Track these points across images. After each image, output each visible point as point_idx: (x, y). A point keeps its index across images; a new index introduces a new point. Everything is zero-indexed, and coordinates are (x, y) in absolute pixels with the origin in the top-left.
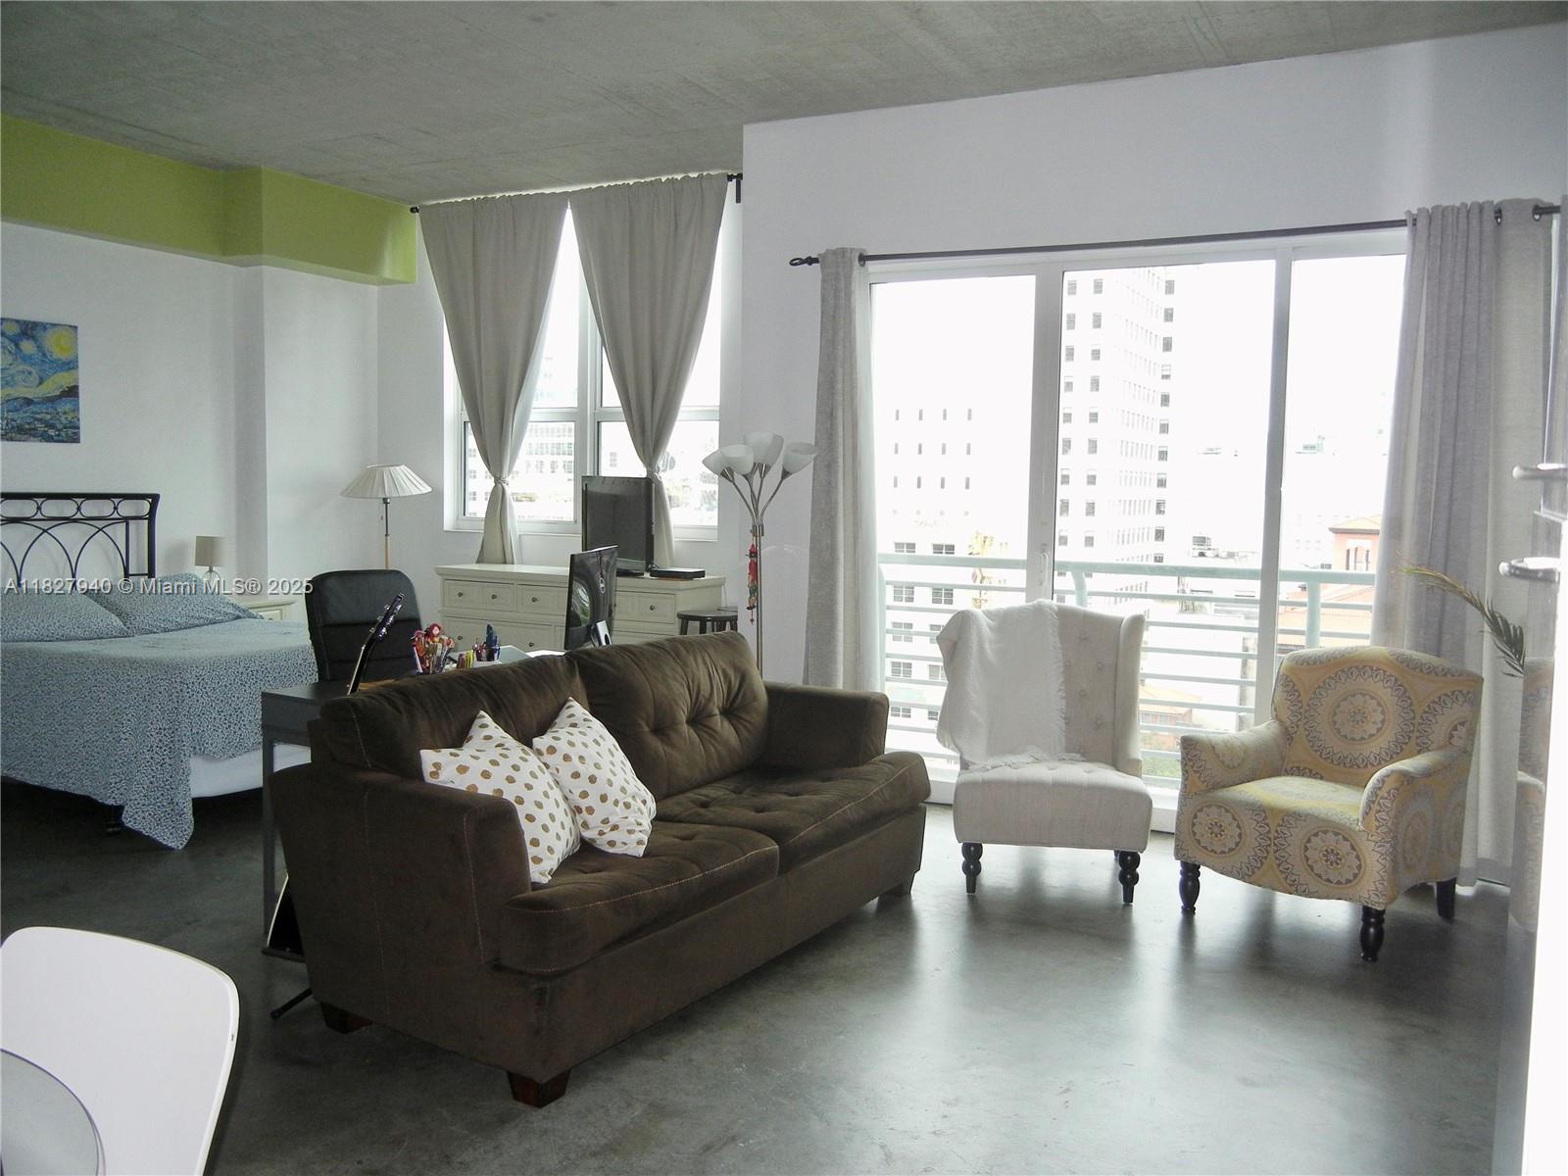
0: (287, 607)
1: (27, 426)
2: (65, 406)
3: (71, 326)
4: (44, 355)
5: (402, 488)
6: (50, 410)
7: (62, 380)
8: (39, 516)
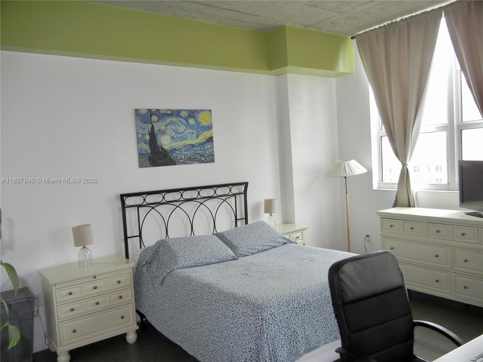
0: (305, 231)
1: (193, 157)
2: (208, 146)
3: (209, 110)
4: (198, 124)
5: (354, 171)
6: (202, 149)
7: (207, 134)
8: (199, 197)
